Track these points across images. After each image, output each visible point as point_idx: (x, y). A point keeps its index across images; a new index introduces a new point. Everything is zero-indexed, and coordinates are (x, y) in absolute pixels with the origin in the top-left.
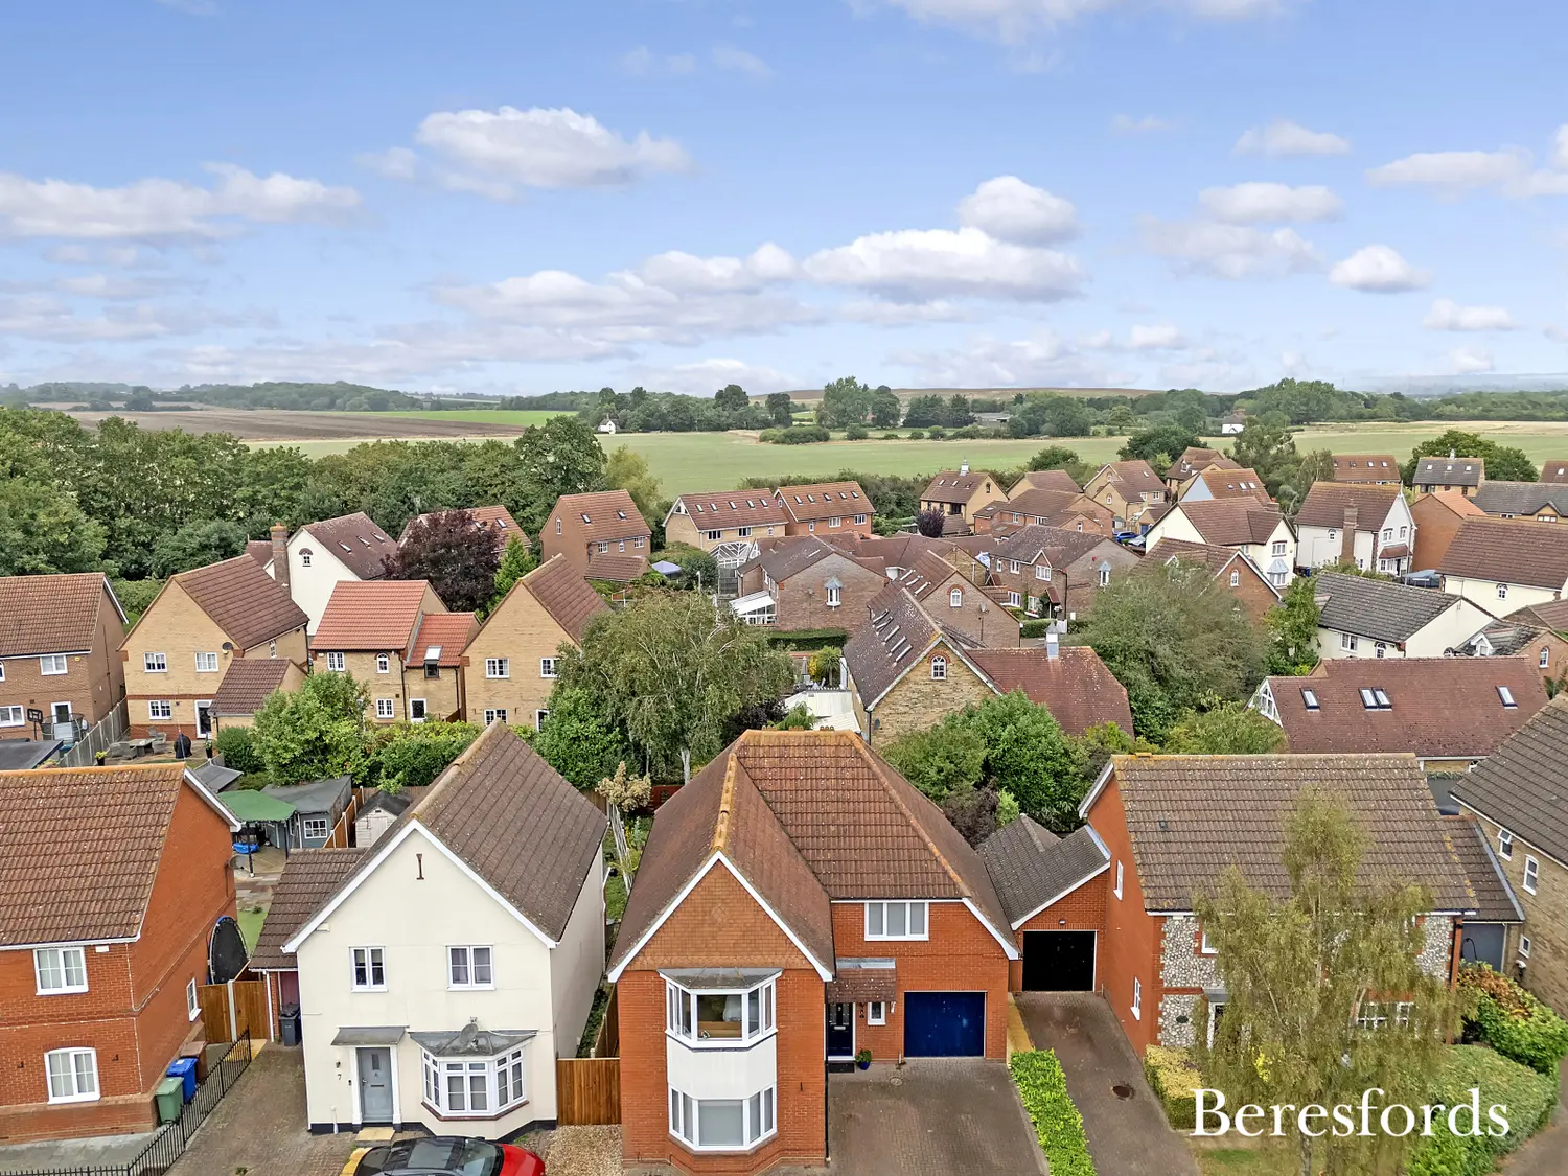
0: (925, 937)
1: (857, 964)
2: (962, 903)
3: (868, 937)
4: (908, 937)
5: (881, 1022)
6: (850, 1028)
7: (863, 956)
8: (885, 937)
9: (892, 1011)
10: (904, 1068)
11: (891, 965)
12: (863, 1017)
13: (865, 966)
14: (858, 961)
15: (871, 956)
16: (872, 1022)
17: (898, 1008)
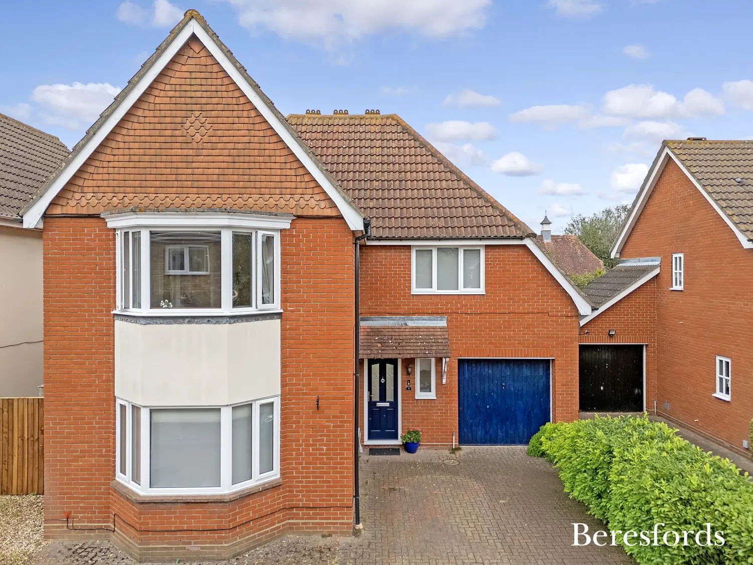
0: (481, 290)
1: (403, 322)
2: (525, 246)
3: (415, 290)
4: (462, 290)
5: (432, 395)
6: (394, 404)
7: (408, 314)
8: (434, 290)
9: (444, 381)
10: (458, 453)
11: (443, 323)
12: (410, 389)
13: (411, 324)
14: (404, 319)
15: (418, 314)
16: (420, 395)
17: (451, 379)
